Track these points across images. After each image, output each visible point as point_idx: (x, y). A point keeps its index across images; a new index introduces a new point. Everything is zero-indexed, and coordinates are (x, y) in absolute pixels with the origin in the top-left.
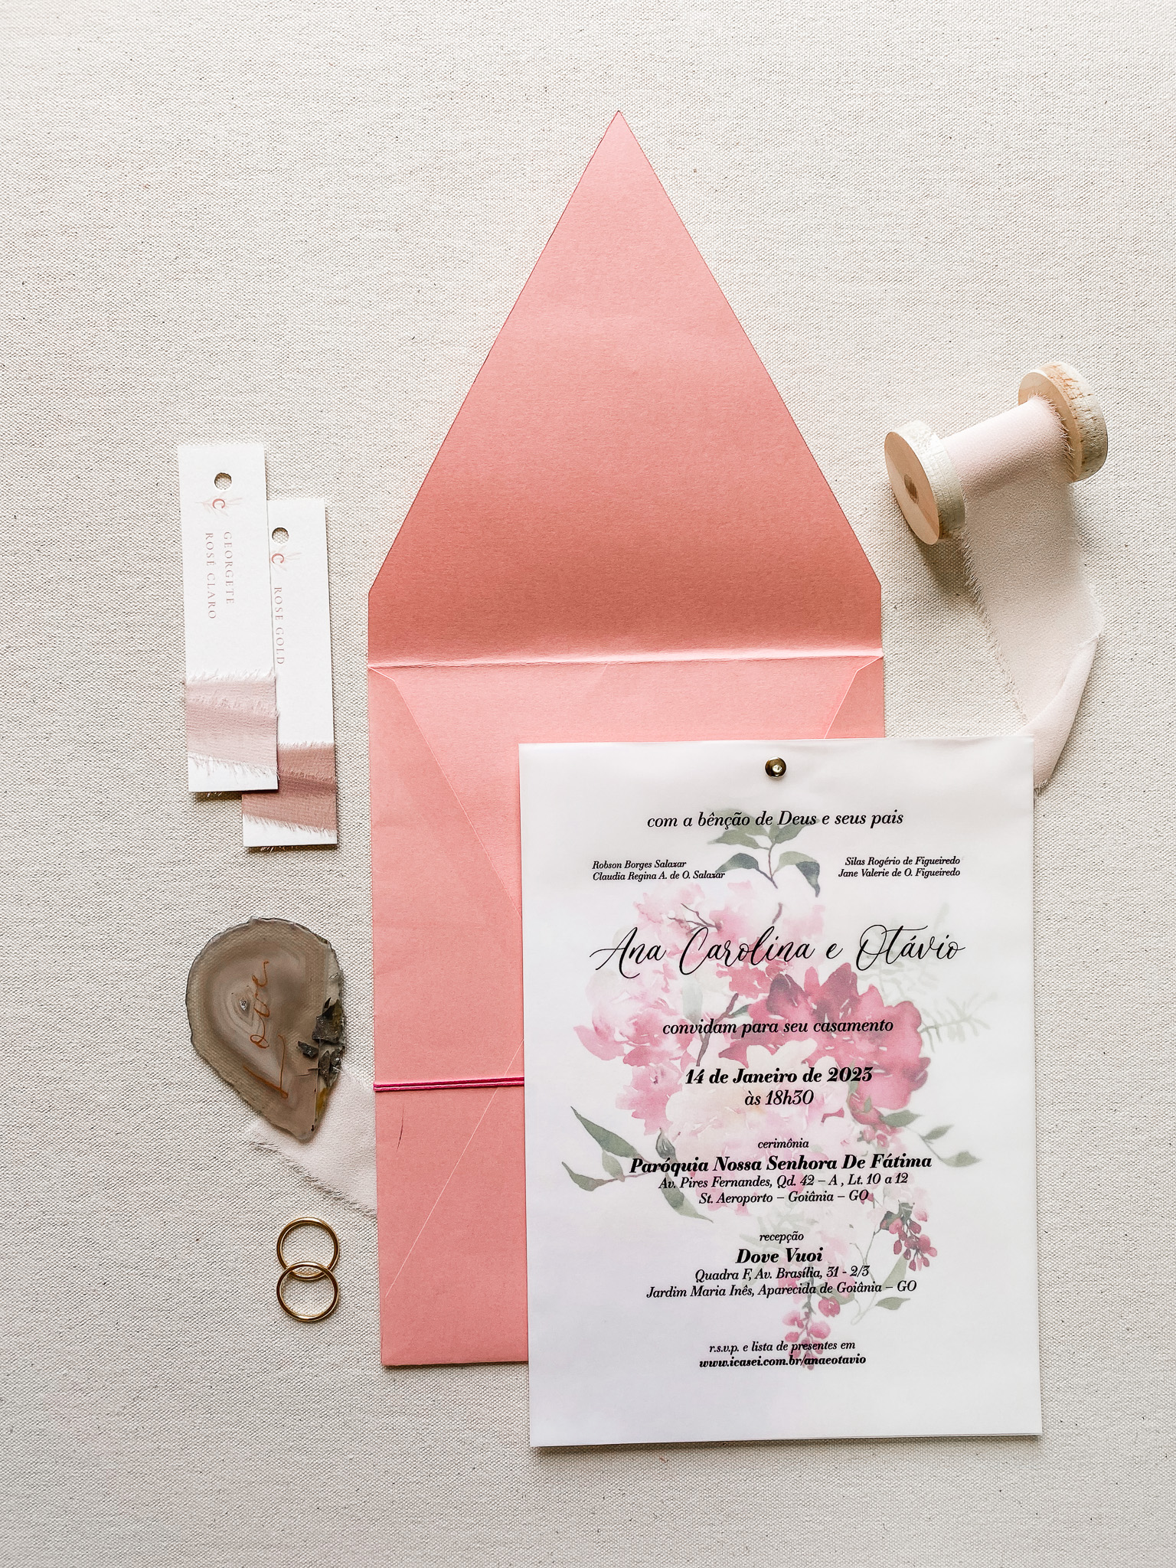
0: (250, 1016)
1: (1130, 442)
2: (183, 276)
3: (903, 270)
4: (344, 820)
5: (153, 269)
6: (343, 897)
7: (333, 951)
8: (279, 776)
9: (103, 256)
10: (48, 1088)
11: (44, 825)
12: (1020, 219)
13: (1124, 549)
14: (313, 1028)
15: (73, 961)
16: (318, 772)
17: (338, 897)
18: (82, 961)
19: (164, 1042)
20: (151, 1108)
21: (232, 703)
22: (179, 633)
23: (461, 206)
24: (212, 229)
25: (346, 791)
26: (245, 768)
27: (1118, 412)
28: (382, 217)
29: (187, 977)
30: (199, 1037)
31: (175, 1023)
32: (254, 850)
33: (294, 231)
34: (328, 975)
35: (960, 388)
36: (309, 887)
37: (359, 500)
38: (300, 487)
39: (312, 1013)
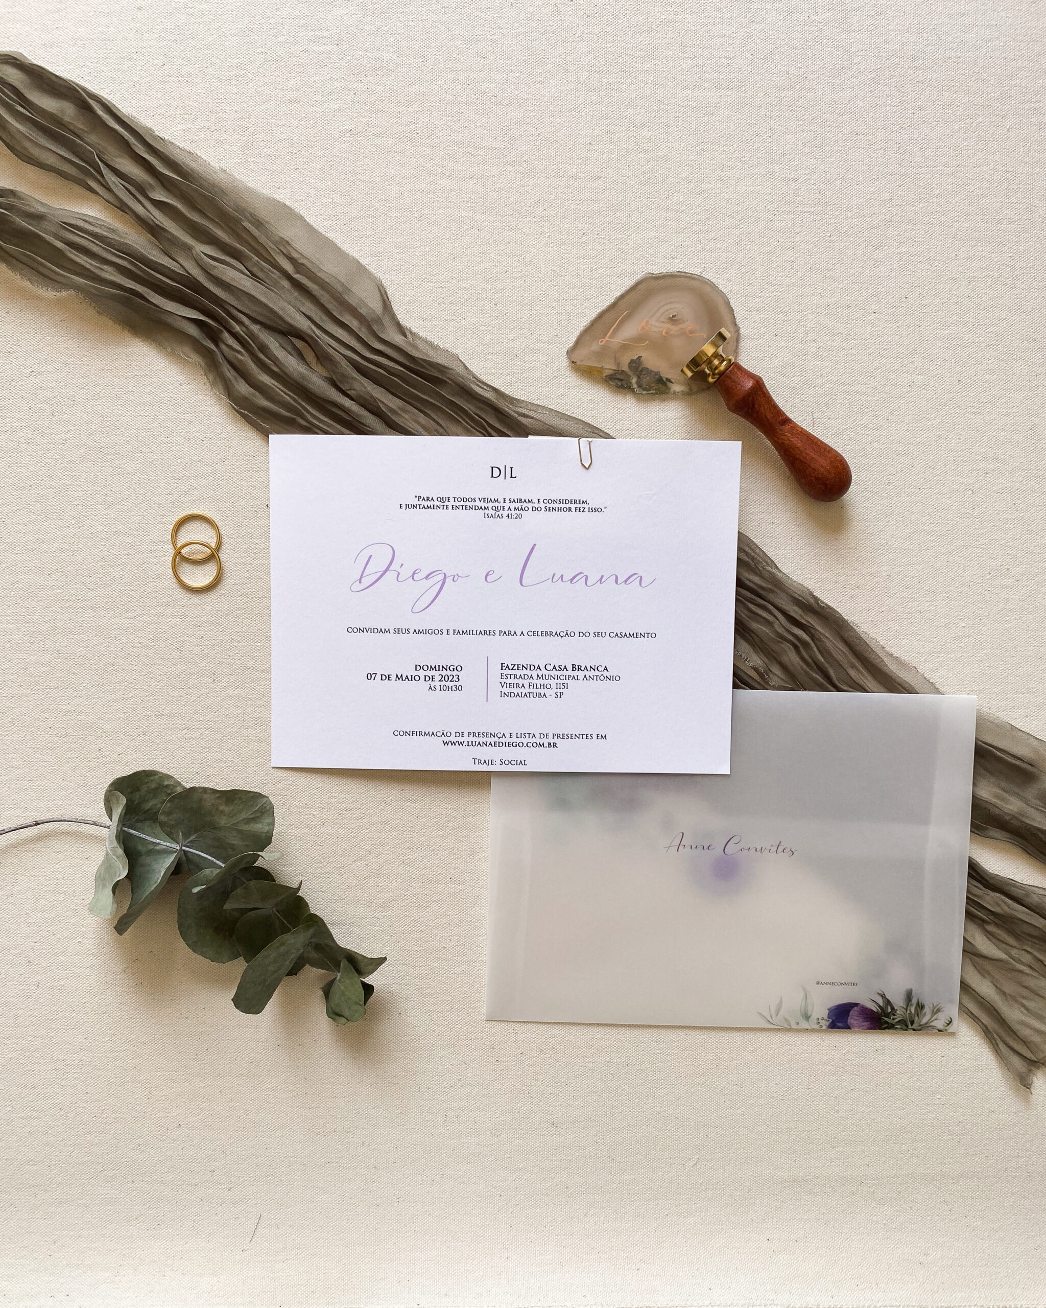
1: (910, 216)
2: (168, 79)
3: (734, 80)
5: (145, 74)
9: (105, 63)
10: (64, 719)
12: (824, 41)
13: (904, 300)
23: (388, 26)
24: (192, 43)
27: (900, 193)
28: (326, 34)
33: (256, 44)
35: (777, 174)
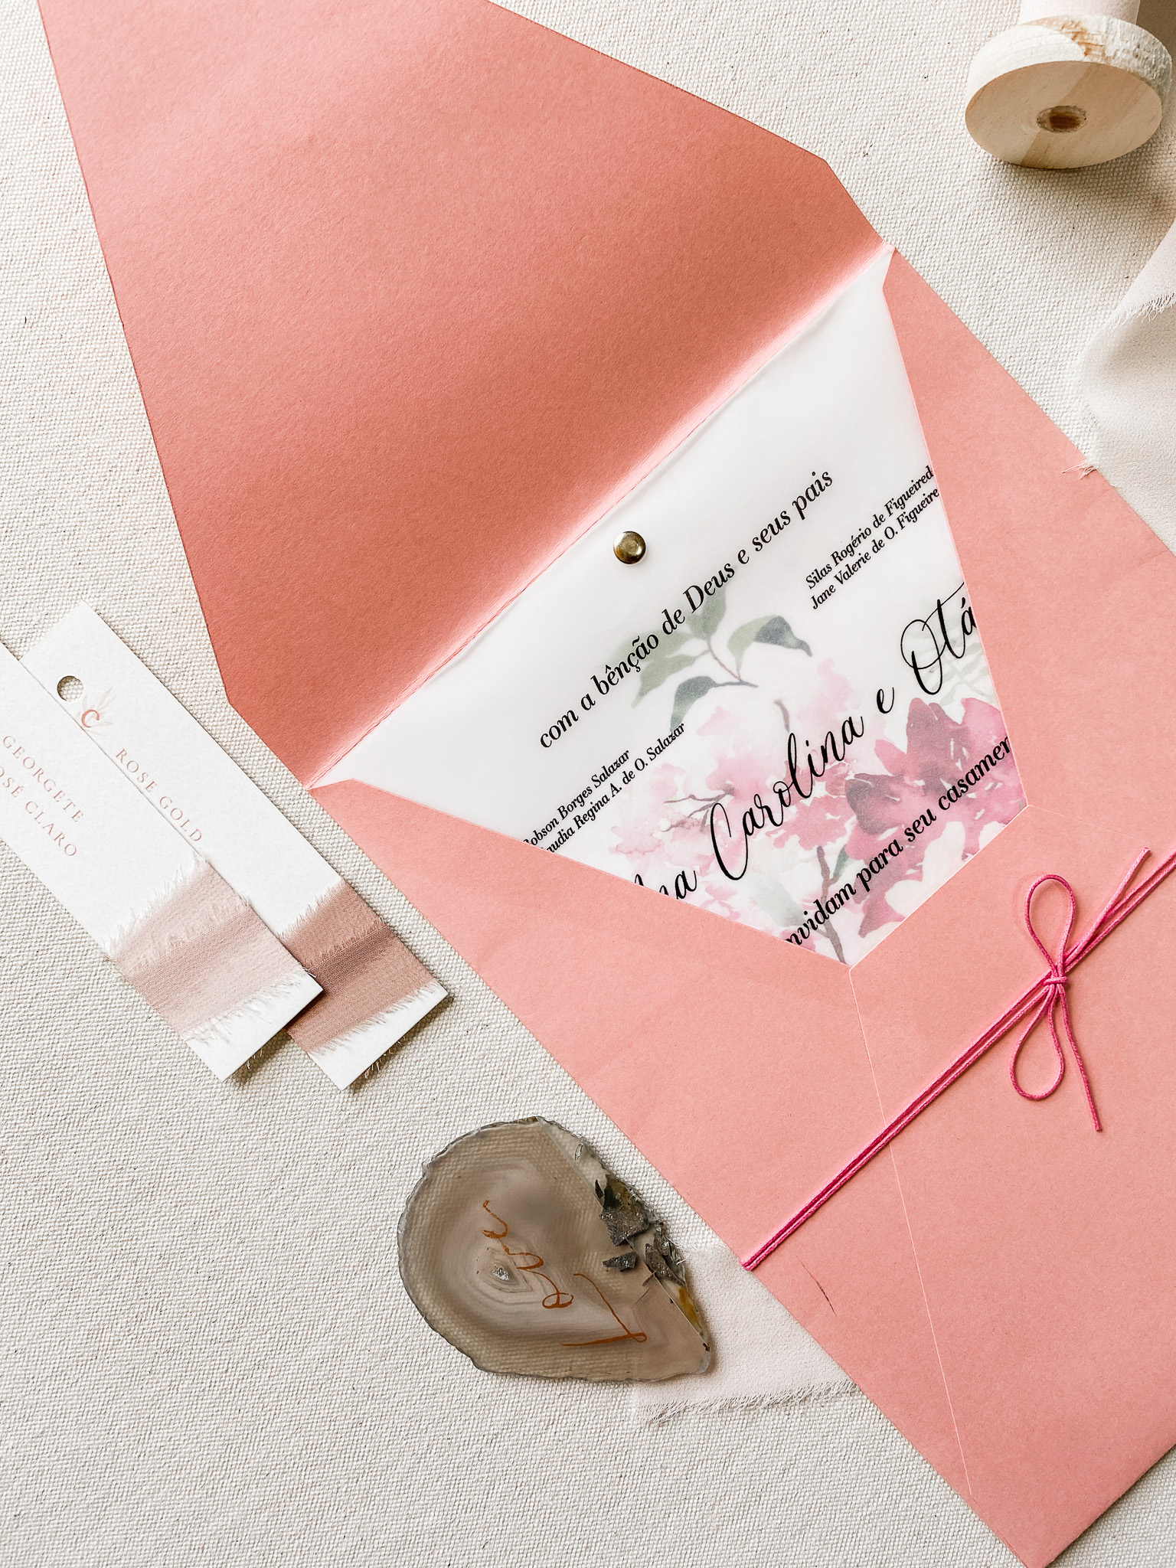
0: (521, 1280)
4: (433, 959)
6: (509, 1050)
7: (551, 1123)
8: (311, 973)
11: (88, 1264)
14: (608, 1233)
15: (259, 1392)
16: (353, 929)
17: (504, 1055)
18: (270, 1383)
19: (447, 1395)
20: (497, 1482)
21: (182, 935)
22: (52, 904)
25: (406, 923)
26: (263, 997)
29: (408, 1297)
30: (483, 1353)
31: (441, 1362)
32: (358, 1084)
34: (570, 1157)
36: (460, 1072)
37: (126, 567)
38: (44, 612)
39: (591, 1213)
